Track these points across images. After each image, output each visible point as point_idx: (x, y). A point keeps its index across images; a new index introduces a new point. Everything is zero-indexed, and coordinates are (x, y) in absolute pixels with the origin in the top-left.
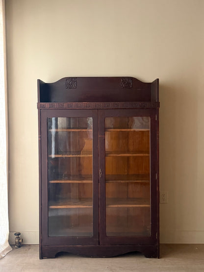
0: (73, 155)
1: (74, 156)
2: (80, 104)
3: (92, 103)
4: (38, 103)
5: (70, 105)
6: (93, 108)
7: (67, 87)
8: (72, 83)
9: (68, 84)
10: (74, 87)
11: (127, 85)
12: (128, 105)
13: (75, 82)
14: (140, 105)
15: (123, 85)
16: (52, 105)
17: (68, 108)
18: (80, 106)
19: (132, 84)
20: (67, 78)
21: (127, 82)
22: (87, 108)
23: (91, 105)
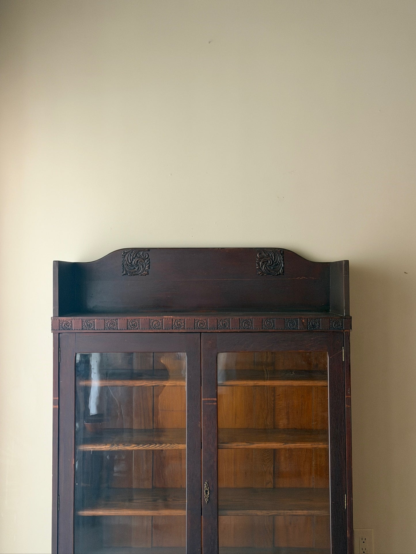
0: (138, 444)
1: (141, 447)
2: (155, 319)
3: (186, 318)
4: (53, 319)
5: (133, 323)
6: (187, 329)
7: (126, 270)
8: (137, 261)
9: (127, 265)
10: (143, 272)
11: (272, 268)
12: (274, 324)
13: (144, 260)
14: (303, 323)
15: (262, 267)
16: (88, 324)
17: (127, 329)
18: (156, 325)
19: (283, 266)
20: (126, 251)
21: (272, 260)
22: (173, 329)
23: (184, 324)
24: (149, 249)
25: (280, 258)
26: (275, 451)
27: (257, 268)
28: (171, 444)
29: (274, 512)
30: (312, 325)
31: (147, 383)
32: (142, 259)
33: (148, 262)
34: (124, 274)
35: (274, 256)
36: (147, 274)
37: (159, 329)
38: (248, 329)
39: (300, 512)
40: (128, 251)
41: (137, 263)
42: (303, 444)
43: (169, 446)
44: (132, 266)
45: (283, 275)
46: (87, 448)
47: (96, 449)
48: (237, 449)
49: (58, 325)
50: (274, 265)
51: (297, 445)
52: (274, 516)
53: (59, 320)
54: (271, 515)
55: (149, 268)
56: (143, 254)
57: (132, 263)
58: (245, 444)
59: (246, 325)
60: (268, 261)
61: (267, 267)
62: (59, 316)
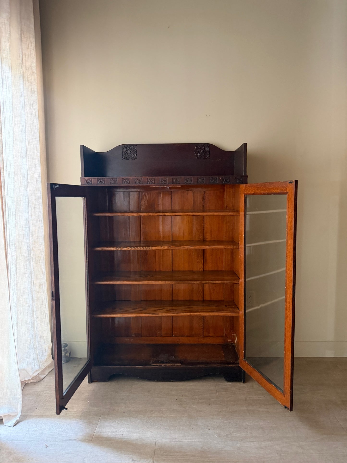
0: (130, 247)
3: (155, 178)
5: (126, 181)
6: (156, 184)
7: (124, 157)
8: (130, 151)
9: (125, 154)
10: (134, 157)
11: (203, 155)
12: (204, 180)
13: (134, 151)
14: (220, 179)
15: (198, 154)
16: (101, 181)
17: (123, 184)
18: (139, 182)
19: (209, 153)
20: (124, 146)
21: (203, 150)
22: (148, 184)
23: (154, 181)
24: (136, 145)
25: (207, 149)
26: (204, 250)
27: (195, 154)
28: (148, 247)
29: (204, 282)
30: (225, 181)
31: (135, 214)
32: (133, 150)
33: (136, 152)
34: (123, 159)
35: (204, 148)
36: (136, 159)
37: (140, 184)
38: (190, 183)
39: (217, 282)
40: (125, 145)
41: (130, 152)
42: (219, 247)
43: (147, 248)
44: (127, 154)
45: (209, 158)
46: (104, 249)
47: (108, 250)
48: (184, 249)
49: (84, 181)
50: (204, 153)
51: (216, 247)
52: (203, 284)
53: (85, 179)
54: (202, 284)
55: (137, 155)
56: (133, 147)
57: (127, 152)
58: (188, 246)
59: (189, 181)
60: (201, 151)
61: (200, 155)
62: (85, 176)
